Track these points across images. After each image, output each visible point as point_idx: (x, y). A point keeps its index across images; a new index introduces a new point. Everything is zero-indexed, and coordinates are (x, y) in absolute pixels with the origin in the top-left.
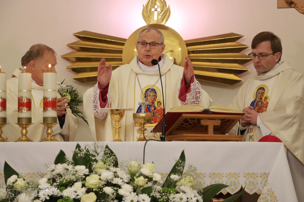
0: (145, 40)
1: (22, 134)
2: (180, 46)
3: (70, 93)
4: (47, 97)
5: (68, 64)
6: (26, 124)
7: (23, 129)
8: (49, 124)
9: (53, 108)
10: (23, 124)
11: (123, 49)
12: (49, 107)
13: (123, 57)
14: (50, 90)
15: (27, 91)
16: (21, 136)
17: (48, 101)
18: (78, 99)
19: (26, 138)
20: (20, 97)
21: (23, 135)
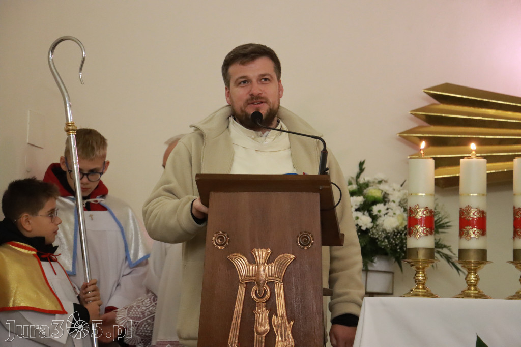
1: (467, 282)
6: (477, 263)
7: (469, 273)
10: (470, 262)
15: (479, 196)
16: (465, 286)
19: (477, 292)
20: (466, 208)
21: (471, 285)
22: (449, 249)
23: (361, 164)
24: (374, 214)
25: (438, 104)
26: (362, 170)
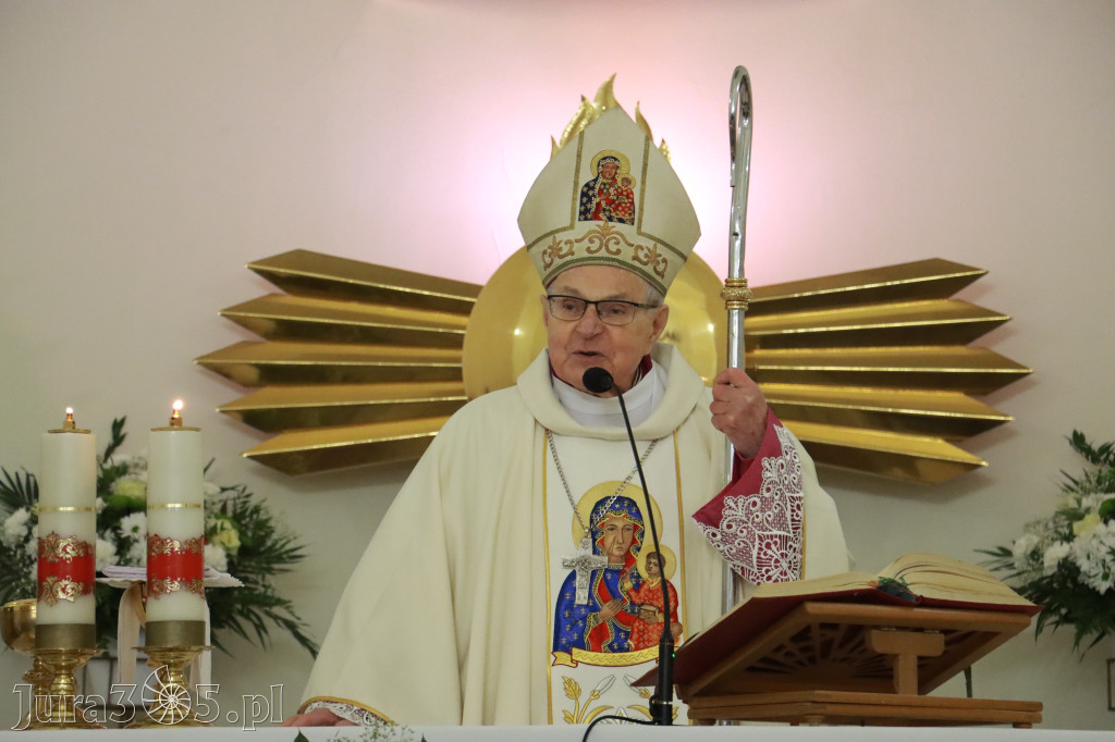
0: (576, 291)
2: (713, 317)
3: (238, 518)
4: (163, 535)
5: (230, 395)
6: (73, 653)
8: (171, 650)
9: (191, 583)
10: (58, 653)
11: (463, 328)
12: (174, 579)
13: (464, 360)
14: (178, 505)
15: (78, 510)
17: (167, 551)
18: (269, 543)
20: (47, 537)
22: (287, 608)
23: (118, 426)
24: (123, 536)
25: (280, 295)
26: (118, 439)
